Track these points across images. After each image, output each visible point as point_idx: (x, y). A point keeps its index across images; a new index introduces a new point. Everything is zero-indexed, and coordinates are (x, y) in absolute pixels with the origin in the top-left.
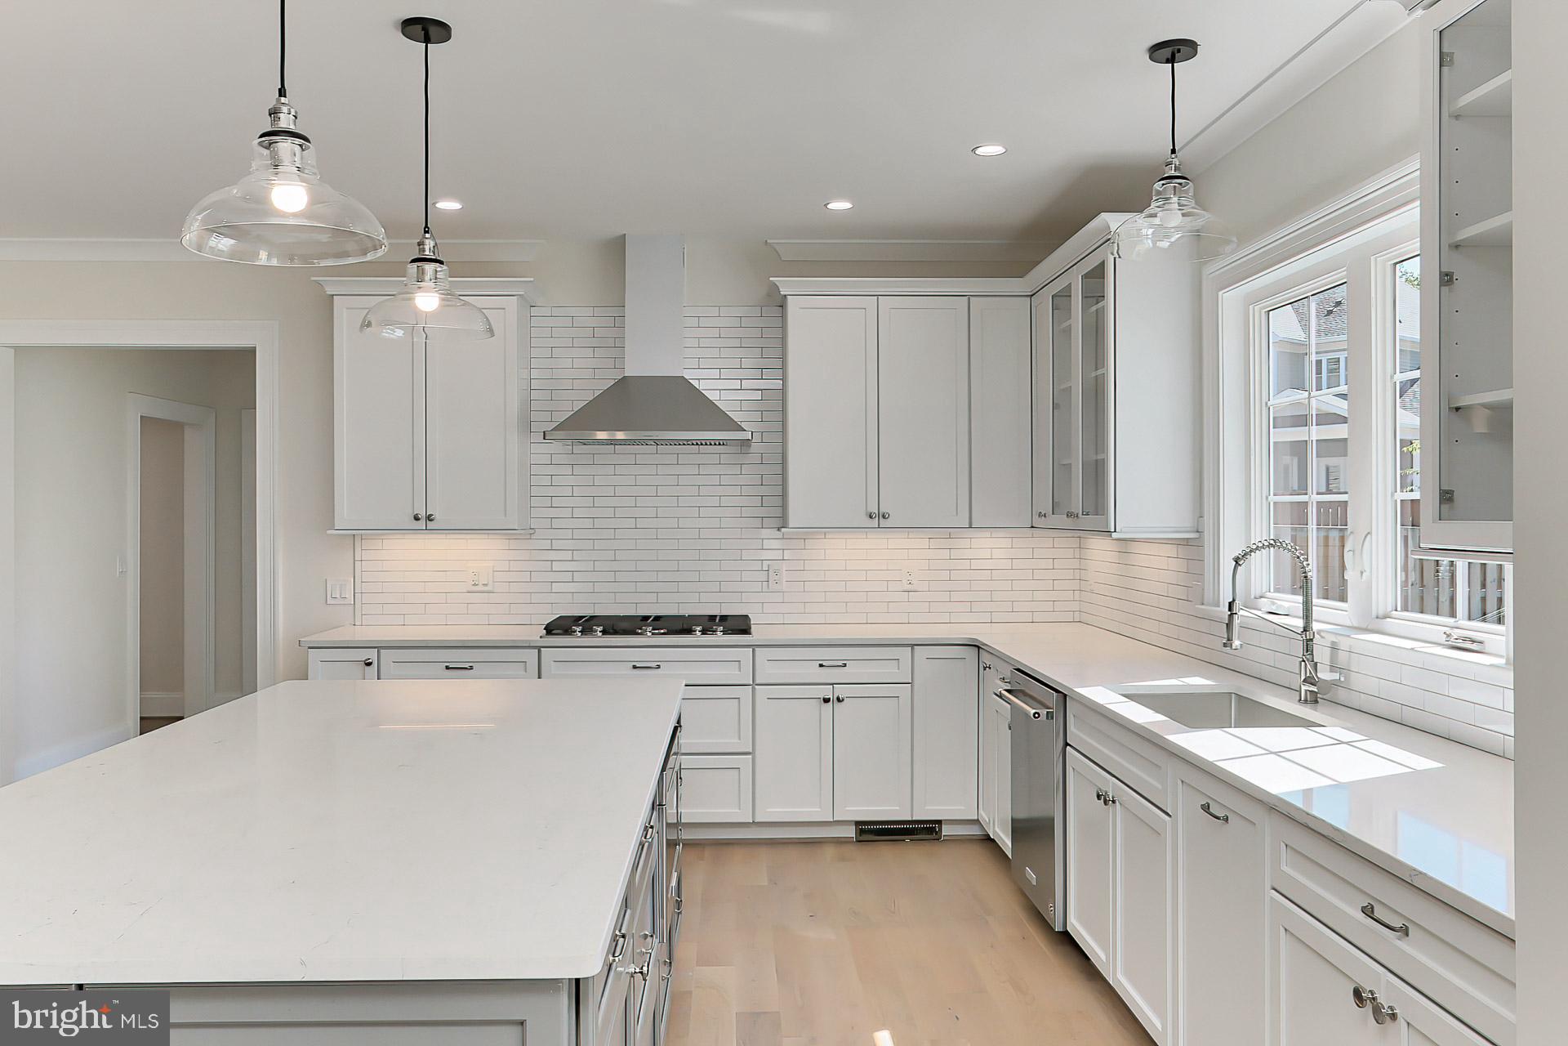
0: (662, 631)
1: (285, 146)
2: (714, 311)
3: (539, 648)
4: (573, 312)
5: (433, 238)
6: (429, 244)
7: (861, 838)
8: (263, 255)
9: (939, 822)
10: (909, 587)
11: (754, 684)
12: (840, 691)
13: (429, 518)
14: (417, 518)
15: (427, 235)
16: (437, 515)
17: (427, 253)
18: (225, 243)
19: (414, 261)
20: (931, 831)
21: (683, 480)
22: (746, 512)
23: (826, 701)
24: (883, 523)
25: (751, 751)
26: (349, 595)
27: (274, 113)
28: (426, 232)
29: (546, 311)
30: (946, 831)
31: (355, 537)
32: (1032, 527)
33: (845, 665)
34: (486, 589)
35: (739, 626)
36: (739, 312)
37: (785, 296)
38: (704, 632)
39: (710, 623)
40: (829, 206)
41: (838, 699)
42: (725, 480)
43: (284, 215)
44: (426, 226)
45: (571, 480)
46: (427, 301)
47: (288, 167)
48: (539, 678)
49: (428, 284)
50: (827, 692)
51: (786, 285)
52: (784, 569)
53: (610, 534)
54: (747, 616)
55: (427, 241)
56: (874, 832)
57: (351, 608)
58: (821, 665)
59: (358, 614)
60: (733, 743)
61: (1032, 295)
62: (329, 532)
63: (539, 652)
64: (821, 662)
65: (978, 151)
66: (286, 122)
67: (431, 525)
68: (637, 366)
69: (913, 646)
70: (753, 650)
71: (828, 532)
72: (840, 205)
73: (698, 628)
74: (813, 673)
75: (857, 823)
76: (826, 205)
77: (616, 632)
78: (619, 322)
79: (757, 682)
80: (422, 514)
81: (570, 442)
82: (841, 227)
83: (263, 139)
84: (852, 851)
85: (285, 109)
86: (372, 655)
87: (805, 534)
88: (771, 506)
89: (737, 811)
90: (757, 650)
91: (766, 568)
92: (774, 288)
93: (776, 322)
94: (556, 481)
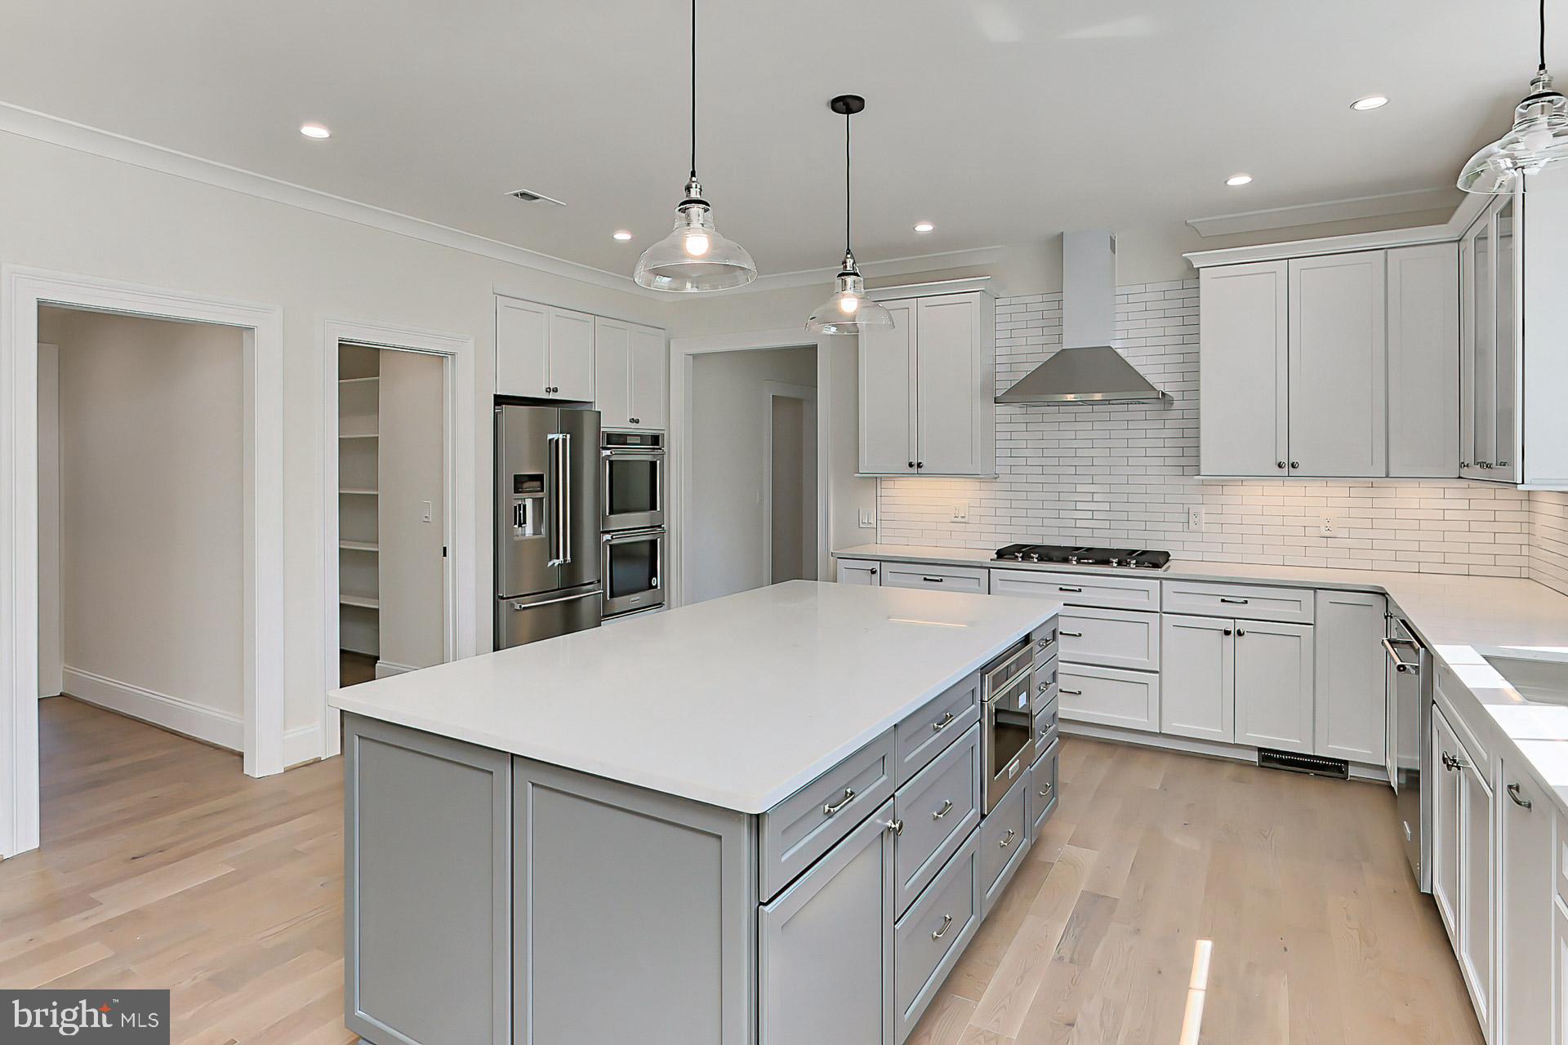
0: (1090, 561)
1: (695, 210)
2: (1142, 288)
3: (989, 568)
4: (1028, 300)
5: (852, 257)
6: (850, 262)
7: (1264, 764)
8: (689, 285)
9: (1346, 762)
10: (1328, 534)
11: (1162, 612)
12: (1241, 625)
13: (919, 465)
14: (911, 466)
15: (849, 256)
16: (924, 463)
17: (848, 268)
18: (665, 281)
19: (840, 275)
20: (1339, 770)
21: (1114, 434)
22: (1168, 461)
23: (1227, 633)
24: (1293, 472)
25: (1158, 670)
26: (873, 520)
27: (688, 188)
28: (848, 253)
29: (1006, 301)
30: (1352, 772)
31: (876, 479)
32: (1460, 477)
33: (1246, 602)
34: (963, 520)
35: (1155, 560)
36: (1165, 286)
37: (1199, 268)
38: (1120, 564)
39: (1125, 557)
40: (1229, 183)
41: (1239, 632)
42: (1150, 434)
43: (693, 257)
44: (848, 249)
45: (1026, 435)
46: (849, 304)
47: (696, 224)
48: (989, 594)
49: (849, 291)
50: (1229, 625)
51: (1198, 259)
52: (1204, 512)
53: (1055, 479)
54: (1167, 552)
55: (848, 260)
56: (1273, 760)
57: (874, 530)
58: (1223, 601)
59: (879, 537)
60: (1142, 662)
61: (1460, 240)
62: (856, 475)
63: (989, 571)
64: (1223, 598)
65: (1357, 107)
66: (694, 194)
67: (921, 471)
68: (1073, 340)
69: (1315, 589)
70: (1161, 583)
71: (1245, 480)
72: (1239, 181)
73: (1114, 561)
74: (1218, 608)
75: (1260, 750)
76: (1226, 182)
77: (1050, 560)
78: (1058, 306)
79: (1164, 610)
80: (915, 462)
83: (682, 207)
84: (1253, 775)
85: (694, 185)
86: (876, 566)
87: (1223, 481)
88: (1189, 457)
89: (1146, 721)
90: (1164, 582)
91: (1186, 510)
92: (1189, 263)
93: (1192, 293)
94: (1014, 436)
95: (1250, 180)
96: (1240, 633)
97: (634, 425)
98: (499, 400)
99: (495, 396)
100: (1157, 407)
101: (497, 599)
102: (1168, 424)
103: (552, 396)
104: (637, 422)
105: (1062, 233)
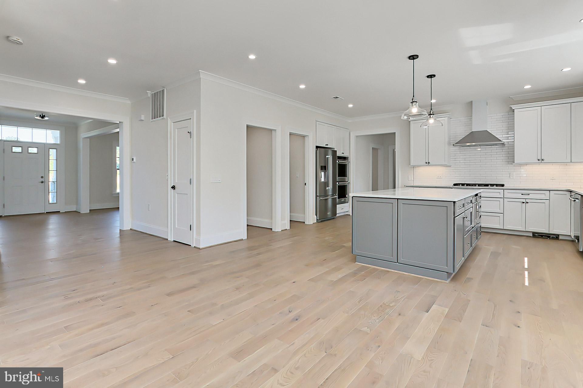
1: (414, 103)
2: (495, 115)
3: (452, 188)
4: (460, 119)
6: (432, 112)
7: (534, 236)
9: (559, 235)
10: (553, 178)
11: (504, 198)
12: (527, 201)
13: (429, 163)
14: (426, 163)
15: (431, 110)
16: (430, 162)
19: (429, 115)
20: (556, 237)
21: (488, 154)
22: (504, 160)
23: (523, 203)
24: (543, 162)
25: (503, 213)
26: (413, 178)
29: (453, 119)
30: (561, 237)
31: (414, 167)
33: (529, 195)
34: (440, 178)
35: (501, 186)
36: (502, 114)
37: (514, 109)
38: (491, 186)
40: (525, 88)
42: (498, 153)
45: (460, 155)
46: (431, 121)
47: (414, 106)
49: (431, 119)
50: (524, 201)
51: (513, 107)
52: (514, 174)
53: (469, 166)
54: (504, 184)
56: (537, 235)
57: (413, 181)
58: (522, 194)
59: (414, 183)
60: (498, 211)
62: (410, 166)
65: (563, 70)
66: (414, 100)
67: (429, 164)
68: (476, 128)
69: (550, 191)
70: (503, 190)
71: (528, 164)
72: (528, 87)
74: (520, 196)
75: (533, 232)
76: (523, 87)
77: (469, 186)
78: (471, 119)
81: (459, 146)
82: (528, 91)
83: (411, 103)
84: (531, 239)
85: (414, 98)
87: (521, 165)
88: (511, 159)
89: (499, 226)
90: (505, 190)
91: (509, 173)
92: (511, 108)
93: (512, 116)
94: (456, 155)
95: (531, 86)
96: (527, 203)
97: (342, 154)
98: (317, 147)
99: (316, 146)
100: (502, 146)
101: (316, 196)
102: (504, 151)
103: (326, 146)
104: (343, 153)
105: (472, 101)
